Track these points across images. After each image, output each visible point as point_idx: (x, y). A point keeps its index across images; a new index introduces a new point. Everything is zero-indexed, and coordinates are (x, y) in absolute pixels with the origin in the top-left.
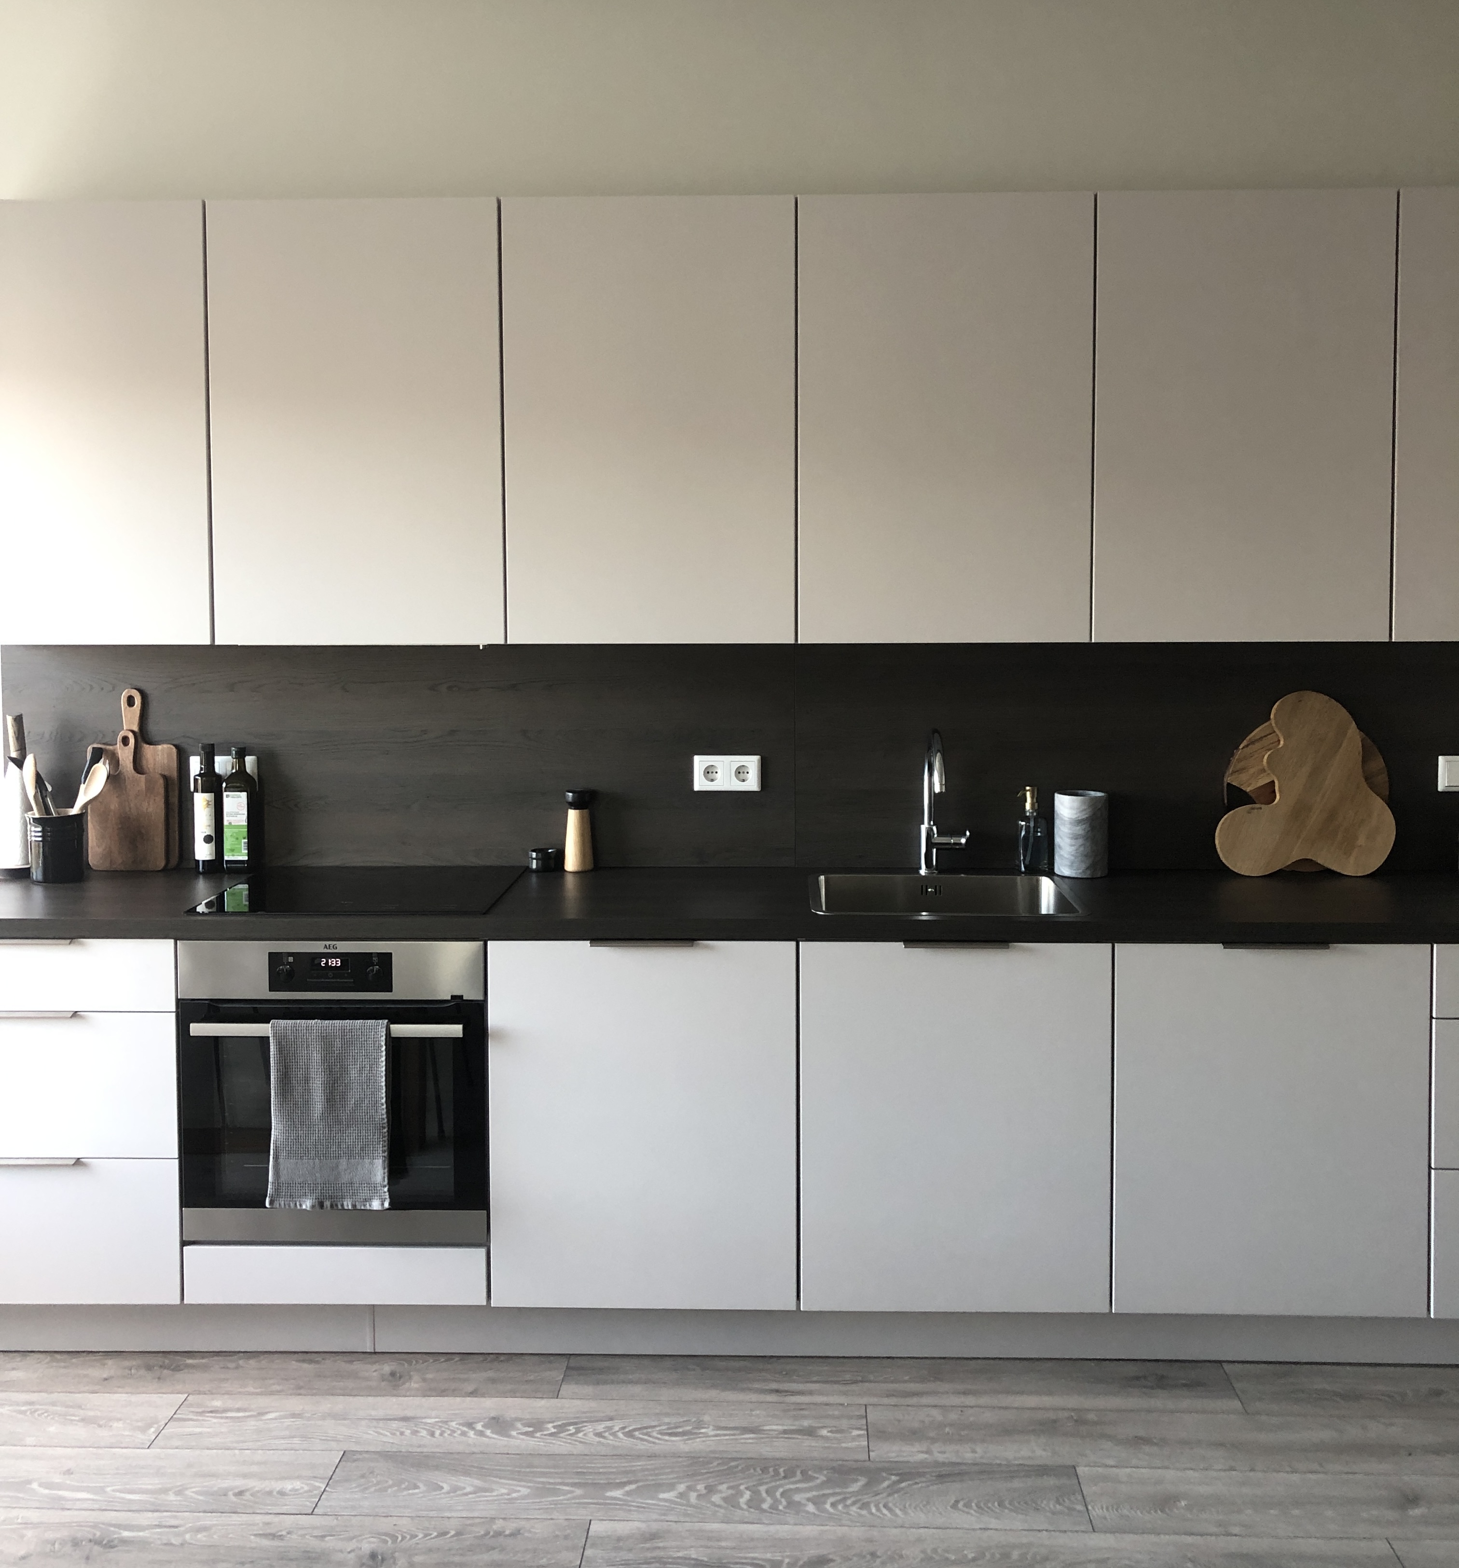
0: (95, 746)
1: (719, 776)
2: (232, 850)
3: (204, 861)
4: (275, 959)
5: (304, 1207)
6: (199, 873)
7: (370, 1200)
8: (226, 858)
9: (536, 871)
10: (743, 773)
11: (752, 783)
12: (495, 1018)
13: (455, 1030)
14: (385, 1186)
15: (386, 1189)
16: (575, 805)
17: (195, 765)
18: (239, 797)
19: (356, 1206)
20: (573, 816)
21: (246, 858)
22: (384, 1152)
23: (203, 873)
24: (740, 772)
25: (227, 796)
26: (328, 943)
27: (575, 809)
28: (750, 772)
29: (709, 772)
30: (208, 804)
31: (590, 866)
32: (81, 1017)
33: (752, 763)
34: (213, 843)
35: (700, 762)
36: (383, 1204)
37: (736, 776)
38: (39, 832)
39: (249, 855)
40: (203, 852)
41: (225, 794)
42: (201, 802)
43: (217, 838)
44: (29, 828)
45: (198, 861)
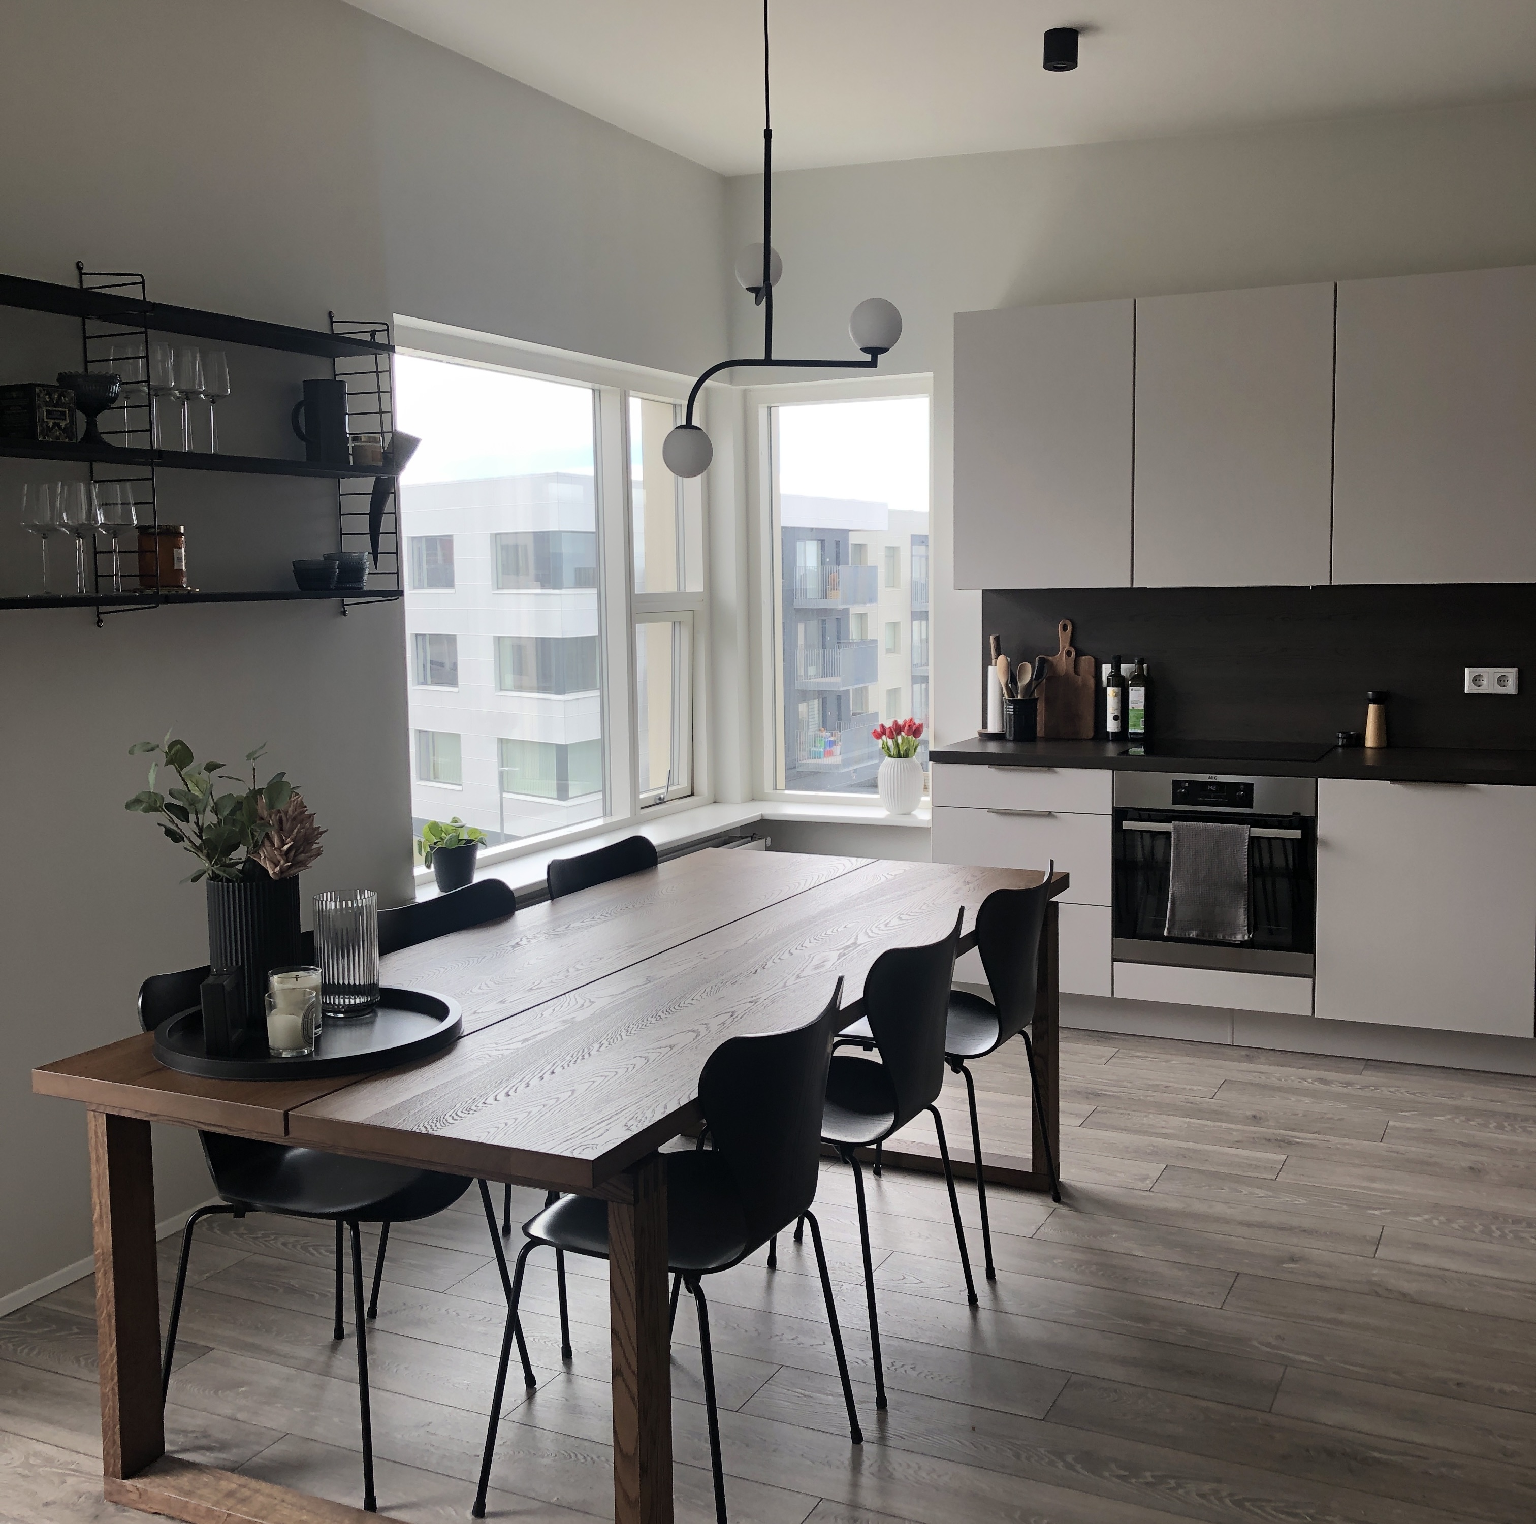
0: (1041, 656)
1: (1485, 682)
2: (1134, 726)
3: (1112, 732)
4: (1176, 784)
5: (1191, 935)
6: (1109, 741)
7: (1235, 934)
8: (1130, 731)
9: (1343, 746)
10: (1504, 681)
11: (1511, 688)
12: (1321, 830)
13: (1296, 834)
14: (1245, 926)
15: (1246, 928)
16: (1374, 701)
17: (1107, 669)
18: (1139, 690)
19: (1225, 937)
20: (1372, 708)
21: (1143, 731)
22: (1245, 905)
23: (1112, 740)
24: (1501, 680)
25: (1132, 690)
26: (1211, 775)
27: (1374, 704)
28: (1510, 680)
29: (1476, 680)
30: (1116, 696)
31: (1384, 745)
32: (1054, 816)
33: (1511, 674)
34: (1119, 721)
35: (1469, 673)
36: (1244, 937)
37: (1498, 682)
38: (1011, 708)
39: (1145, 729)
40: (1112, 726)
41: (1130, 688)
42: (1111, 693)
43: (1123, 715)
44: (1005, 706)
45: (1109, 732)
